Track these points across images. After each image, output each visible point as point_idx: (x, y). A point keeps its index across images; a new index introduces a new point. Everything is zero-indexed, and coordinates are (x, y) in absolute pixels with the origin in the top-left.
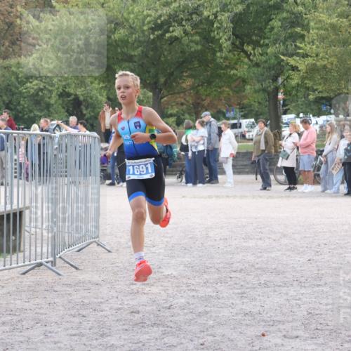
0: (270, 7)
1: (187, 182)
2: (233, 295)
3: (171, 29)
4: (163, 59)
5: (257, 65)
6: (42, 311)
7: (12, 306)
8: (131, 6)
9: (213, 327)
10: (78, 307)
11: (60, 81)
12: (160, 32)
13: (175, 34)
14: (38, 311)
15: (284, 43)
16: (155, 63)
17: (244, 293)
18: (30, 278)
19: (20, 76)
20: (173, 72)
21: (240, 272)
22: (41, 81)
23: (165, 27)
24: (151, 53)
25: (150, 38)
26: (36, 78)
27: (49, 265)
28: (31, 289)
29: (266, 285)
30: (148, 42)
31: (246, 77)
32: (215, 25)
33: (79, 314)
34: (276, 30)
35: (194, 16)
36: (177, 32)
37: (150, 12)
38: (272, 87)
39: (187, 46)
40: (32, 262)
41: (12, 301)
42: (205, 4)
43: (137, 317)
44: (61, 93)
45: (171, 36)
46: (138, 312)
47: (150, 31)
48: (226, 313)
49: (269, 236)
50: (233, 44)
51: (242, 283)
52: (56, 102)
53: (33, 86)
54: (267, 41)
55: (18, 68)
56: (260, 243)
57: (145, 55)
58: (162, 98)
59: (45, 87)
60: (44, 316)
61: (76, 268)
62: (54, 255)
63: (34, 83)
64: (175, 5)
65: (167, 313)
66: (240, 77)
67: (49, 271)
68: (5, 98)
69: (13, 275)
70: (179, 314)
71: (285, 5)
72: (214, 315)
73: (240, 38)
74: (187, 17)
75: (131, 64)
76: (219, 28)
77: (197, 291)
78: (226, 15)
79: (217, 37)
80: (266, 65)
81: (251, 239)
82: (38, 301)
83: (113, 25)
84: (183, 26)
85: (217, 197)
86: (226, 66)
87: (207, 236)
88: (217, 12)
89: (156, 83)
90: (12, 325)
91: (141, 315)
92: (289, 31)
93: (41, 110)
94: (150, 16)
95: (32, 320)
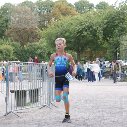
0: (114, 25)
1: (89, 81)
2: (108, 116)
3: (83, 33)
4: (80, 42)
5: (111, 44)
6: (47, 120)
7: (37, 119)
8: (71, 25)
9: (103, 125)
10: (58, 119)
11: (48, 50)
12: (80, 34)
13: (84, 34)
14: (46, 120)
15: (119, 37)
16: (78, 43)
17: (112, 115)
18: (42, 110)
19: (35, 48)
20: (84, 46)
21: (110, 108)
22: (42, 50)
23: (81, 32)
24: (77, 40)
25: (76, 36)
26: (40, 49)
27: (48, 106)
28: (43, 113)
29: (118, 112)
30: (76, 37)
31: (107, 48)
32: (97, 31)
33: (59, 121)
34: (117, 33)
35: (90, 29)
36: (85, 33)
37: (76, 28)
38: (115, 50)
39: (88, 38)
40: (43, 105)
41: (37, 117)
42: (94, 25)
43: (78, 122)
44: (48, 54)
45: (83, 35)
46: (78, 121)
47: (77, 34)
48: (106, 121)
49: (117, 97)
50: (103, 37)
51: (111, 112)
52: (46, 56)
53: (39, 51)
54: (113, 36)
55: (35, 46)
56: (115, 99)
57: (75, 41)
58: (80, 54)
59: (43, 51)
60: (48, 122)
61: (56, 107)
62: (49, 103)
63: (40, 50)
64: (84, 25)
65: (87, 121)
66: (105, 48)
67: (48, 108)
68: (30, 55)
69: (37, 109)
70: (91, 122)
71: (119, 25)
72: (103, 122)
73: (105, 35)
74: (88, 29)
75: (70, 44)
76: (98, 32)
77: (96, 114)
78: (101, 28)
79: (98, 35)
80: (114, 44)
81: (112, 98)
82: (45, 117)
83: (65, 32)
84: (87, 32)
85: (99, 85)
86: (100, 44)
87: (97, 97)
88: (98, 27)
89: (78, 50)
90: (38, 125)
91: (79, 122)
92: (121, 33)
93: (42, 59)
94: (77, 29)
95: (44, 123)
